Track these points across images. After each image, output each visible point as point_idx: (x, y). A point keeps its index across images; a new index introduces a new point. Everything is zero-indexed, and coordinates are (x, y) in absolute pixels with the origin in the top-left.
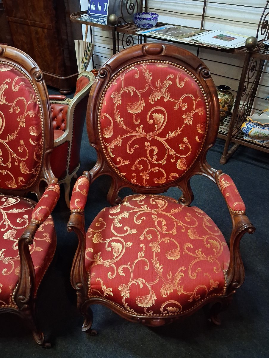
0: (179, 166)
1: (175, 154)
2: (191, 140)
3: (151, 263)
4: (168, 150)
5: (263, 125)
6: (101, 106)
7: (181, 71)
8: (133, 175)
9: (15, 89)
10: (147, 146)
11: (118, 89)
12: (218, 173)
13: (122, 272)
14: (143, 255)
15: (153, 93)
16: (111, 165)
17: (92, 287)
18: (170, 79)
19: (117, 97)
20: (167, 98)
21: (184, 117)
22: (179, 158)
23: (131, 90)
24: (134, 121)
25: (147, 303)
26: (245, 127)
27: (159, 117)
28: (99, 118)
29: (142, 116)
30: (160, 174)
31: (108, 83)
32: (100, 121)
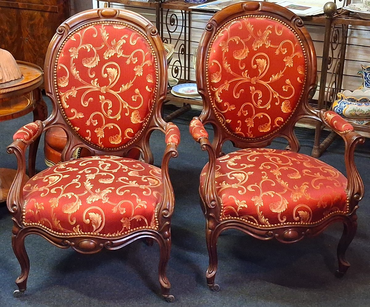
0: (284, 109)
1: (279, 97)
2: (294, 82)
3: (276, 182)
4: (272, 93)
5: (358, 100)
6: (209, 56)
7: (278, 23)
8: (238, 122)
9: (133, 43)
10: (252, 90)
11: (225, 39)
12: (322, 112)
13: (251, 189)
14: (267, 177)
15: (255, 42)
16: (216, 113)
17: (224, 205)
18: (269, 29)
19: (225, 46)
20: (268, 45)
21: (285, 60)
22: (284, 100)
23: (236, 39)
24: (240, 67)
25: (281, 207)
26: (337, 106)
27: (262, 62)
28: (207, 66)
29: (247, 62)
30: (265, 120)
31: (214, 35)
32: (207, 69)
